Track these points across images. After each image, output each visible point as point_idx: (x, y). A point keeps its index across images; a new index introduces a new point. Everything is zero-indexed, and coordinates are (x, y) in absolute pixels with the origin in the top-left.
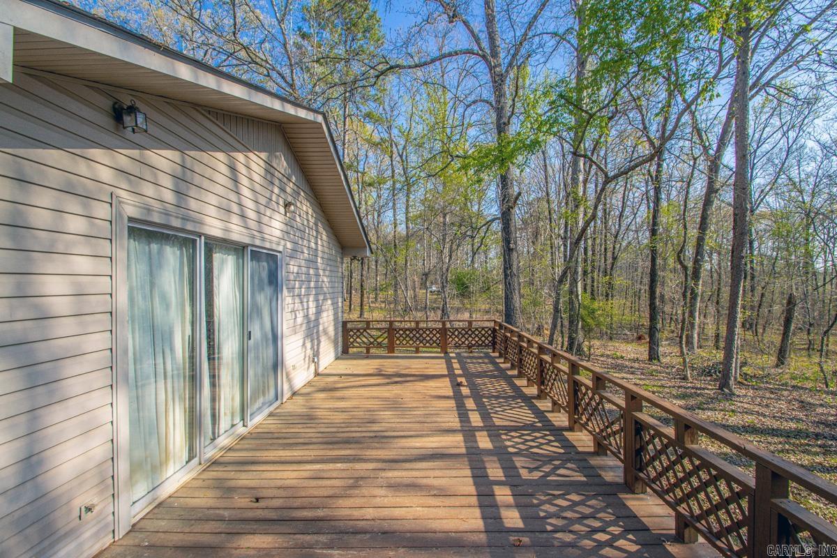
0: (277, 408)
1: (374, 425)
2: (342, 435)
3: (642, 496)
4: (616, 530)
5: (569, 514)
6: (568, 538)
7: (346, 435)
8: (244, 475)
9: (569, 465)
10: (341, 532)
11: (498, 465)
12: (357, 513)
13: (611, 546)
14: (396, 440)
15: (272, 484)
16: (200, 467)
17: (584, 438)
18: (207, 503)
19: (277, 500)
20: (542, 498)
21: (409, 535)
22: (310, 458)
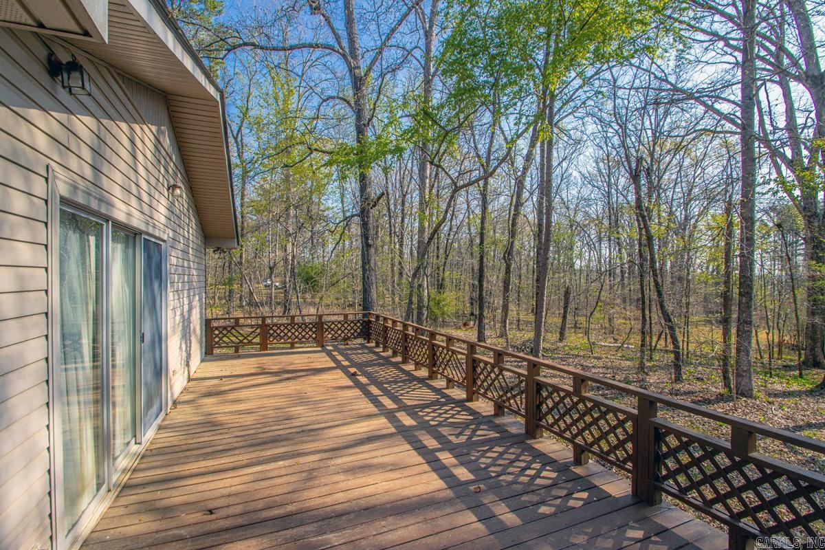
0: (164, 420)
1: (293, 421)
2: (265, 435)
3: (540, 439)
4: (537, 466)
5: (501, 462)
6: (510, 478)
7: (271, 434)
8: (174, 493)
9: (482, 427)
10: (324, 519)
11: (430, 437)
12: (329, 500)
13: (540, 477)
14: (326, 431)
15: (217, 493)
16: (111, 494)
17: (482, 405)
18: (149, 527)
19: (234, 507)
20: (476, 454)
21: (389, 505)
22: (244, 463)
